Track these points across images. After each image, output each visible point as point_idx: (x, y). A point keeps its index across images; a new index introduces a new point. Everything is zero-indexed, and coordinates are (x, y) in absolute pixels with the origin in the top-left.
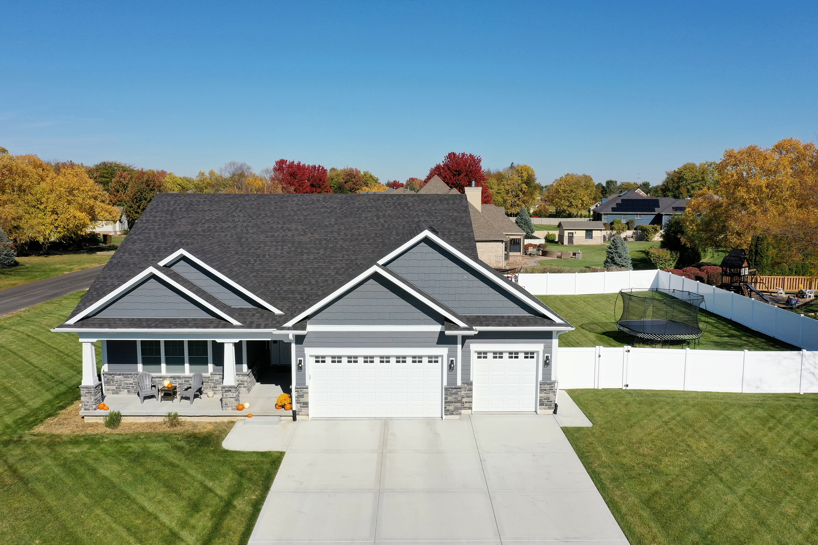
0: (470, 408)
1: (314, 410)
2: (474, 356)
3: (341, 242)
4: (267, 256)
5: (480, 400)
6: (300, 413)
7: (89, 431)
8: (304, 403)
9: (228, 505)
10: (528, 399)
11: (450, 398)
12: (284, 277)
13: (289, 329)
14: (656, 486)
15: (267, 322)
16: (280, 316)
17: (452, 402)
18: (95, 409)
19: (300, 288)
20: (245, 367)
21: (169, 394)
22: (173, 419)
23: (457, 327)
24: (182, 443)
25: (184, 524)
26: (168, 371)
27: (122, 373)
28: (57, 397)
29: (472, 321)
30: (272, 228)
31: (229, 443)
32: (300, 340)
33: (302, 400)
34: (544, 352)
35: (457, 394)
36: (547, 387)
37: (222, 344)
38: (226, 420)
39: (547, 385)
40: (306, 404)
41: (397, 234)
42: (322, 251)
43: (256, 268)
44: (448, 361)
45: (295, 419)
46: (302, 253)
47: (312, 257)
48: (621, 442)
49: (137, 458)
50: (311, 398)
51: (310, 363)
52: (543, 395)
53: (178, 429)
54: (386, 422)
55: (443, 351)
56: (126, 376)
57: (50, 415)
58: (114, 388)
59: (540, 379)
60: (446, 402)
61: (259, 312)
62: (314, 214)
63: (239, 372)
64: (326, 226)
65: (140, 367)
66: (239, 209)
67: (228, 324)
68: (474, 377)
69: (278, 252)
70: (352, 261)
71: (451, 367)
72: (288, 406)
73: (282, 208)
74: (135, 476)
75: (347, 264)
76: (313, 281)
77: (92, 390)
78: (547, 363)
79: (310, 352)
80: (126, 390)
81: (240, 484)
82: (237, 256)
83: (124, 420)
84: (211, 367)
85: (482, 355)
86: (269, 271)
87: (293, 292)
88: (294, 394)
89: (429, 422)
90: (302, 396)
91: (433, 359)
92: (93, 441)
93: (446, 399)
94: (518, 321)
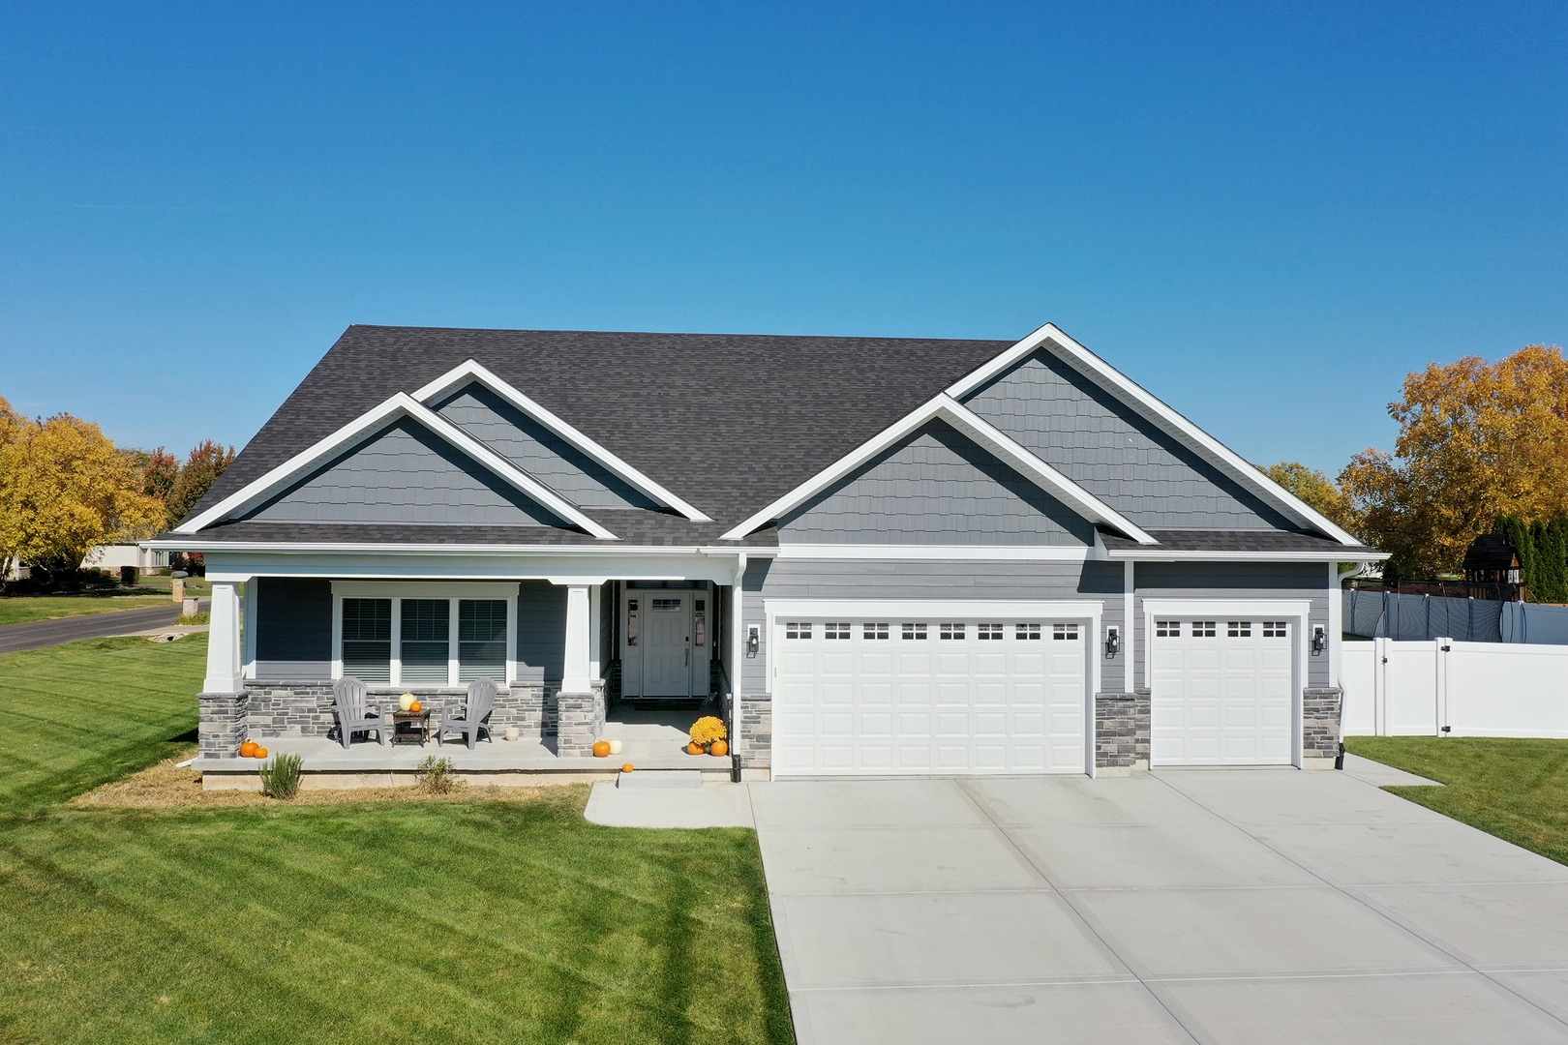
0: (1146, 756)
1: (783, 757)
2: (1151, 628)
3: (795, 408)
4: (635, 426)
5: (1166, 739)
6: (751, 763)
7: (222, 802)
8: (760, 738)
11: (1108, 724)
12: (686, 459)
13: (736, 543)
15: (677, 535)
16: (705, 525)
17: (1114, 734)
18: (233, 755)
19: (734, 478)
20: (595, 668)
22: (437, 775)
23: (1131, 544)
24: (480, 817)
26: (404, 678)
27: (292, 682)
30: (629, 382)
33: (755, 729)
34: (1312, 620)
35: (1124, 713)
36: (1320, 703)
37: (562, 591)
39: (1319, 698)
40: (764, 741)
42: (758, 421)
44: (1103, 632)
45: (736, 777)
46: (713, 423)
47: (739, 429)
50: (778, 725)
51: (775, 638)
52: (1312, 722)
53: (453, 795)
54: (960, 783)
55: (1092, 608)
56: (300, 689)
57: (107, 781)
58: (268, 720)
59: (1304, 683)
60: (1099, 735)
61: (651, 518)
62: (717, 364)
64: (751, 381)
65: (337, 667)
66: (544, 353)
68: (1152, 681)
69: (660, 420)
70: (833, 436)
71: (1111, 647)
72: (721, 746)
73: (640, 353)
75: (825, 441)
76: (759, 467)
77: (230, 706)
78: (1318, 644)
79: (777, 608)
80: (298, 727)
83: (307, 784)
84: (512, 666)
85: (1168, 627)
86: (649, 450)
87: (717, 485)
88: (737, 715)
89: (1057, 782)
90: (756, 720)
91: (1065, 631)
93: (1099, 725)
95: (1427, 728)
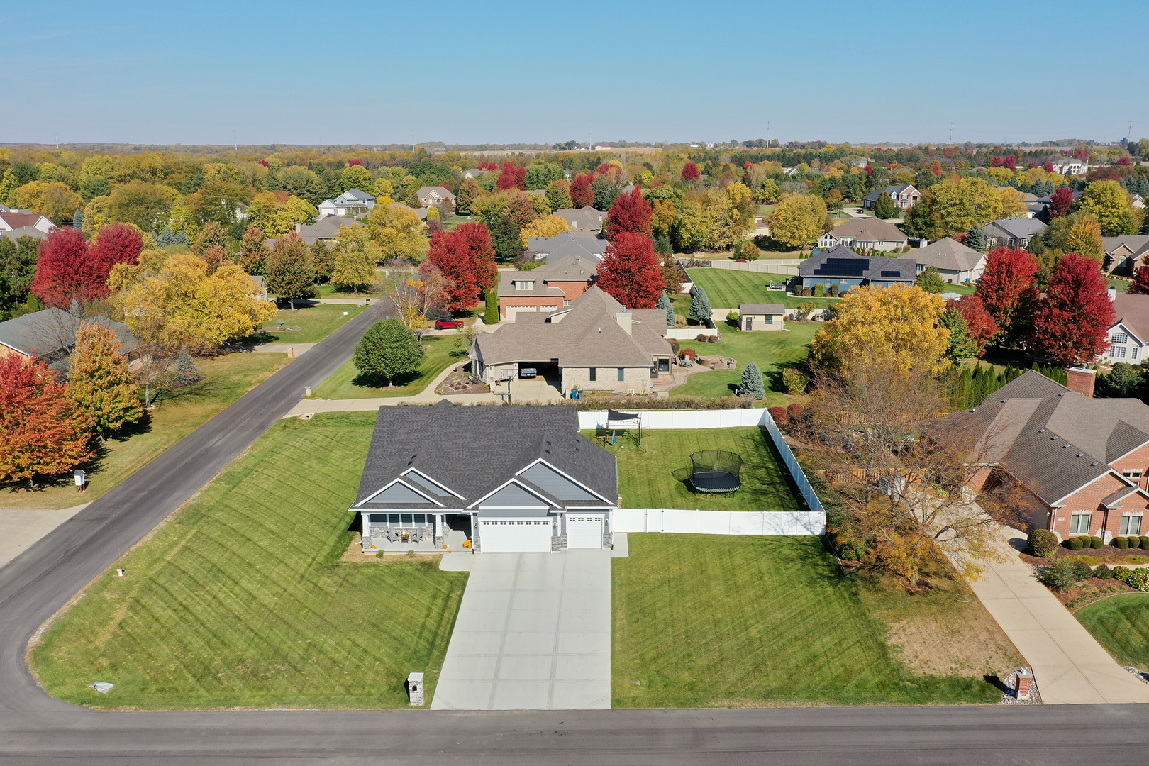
0: (566, 547)
1: (483, 549)
2: (568, 520)
3: (497, 448)
4: (454, 459)
5: (571, 543)
6: (476, 550)
7: (370, 560)
9: (448, 596)
10: (597, 542)
11: (555, 542)
12: (465, 474)
13: (470, 509)
14: (637, 589)
15: (459, 505)
16: (466, 502)
17: (556, 545)
18: (370, 548)
19: (475, 482)
20: (445, 523)
21: (405, 539)
22: (411, 554)
23: (556, 509)
24: (419, 567)
25: (432, 604)
26: (404, 527)
27: (378, 527)
28: (340, 537)
29: (564, 503)
30: (455, 436)
31: (443, 566)
32: (475, 514)
33: (477, 543)
34: (605, 519)
35: (558, 540)
37: (435, 515)
38: (438, 553)
39: (607, 535)
40: (479, 546)
41: (531, 441)
42: (486, 456)
43: (449, 468)
44: (553, 524)
45: (473, 553)
46: (474, 457)
47: (480, 460)
48: (636, 567)
49: (402, 574)
50: (482, 543)
51: (481, 525)
52: (605, 540)
53: (414, 559)
54: (521, 555)
55: (550, 519)
56: (380, 528)
57: (344, 551)
58: (374, 535)
59: (603, 532)
60: (552, 545)
61: (454, 499)
63: (443, 527)
65: (388, 523)
67: (438, 507)
68: (568, 531)
69: (461, 456)
71: (555, 527)
72: (470, 546)
74: (404, 583)
78: (607, 524)
79: (480, 519)
80: (381, 536)
81: (452, 587)
82: (437, 459)
83: (384, 554)
84: (426, 523)
85: (572, 519)
87: (470, 485)
88: (473, 540)
89: (543, 555)
91: (545, 523)
92: (376, 566)
93: (552, 543)
94: (590, 503)
95: (659, 530)
